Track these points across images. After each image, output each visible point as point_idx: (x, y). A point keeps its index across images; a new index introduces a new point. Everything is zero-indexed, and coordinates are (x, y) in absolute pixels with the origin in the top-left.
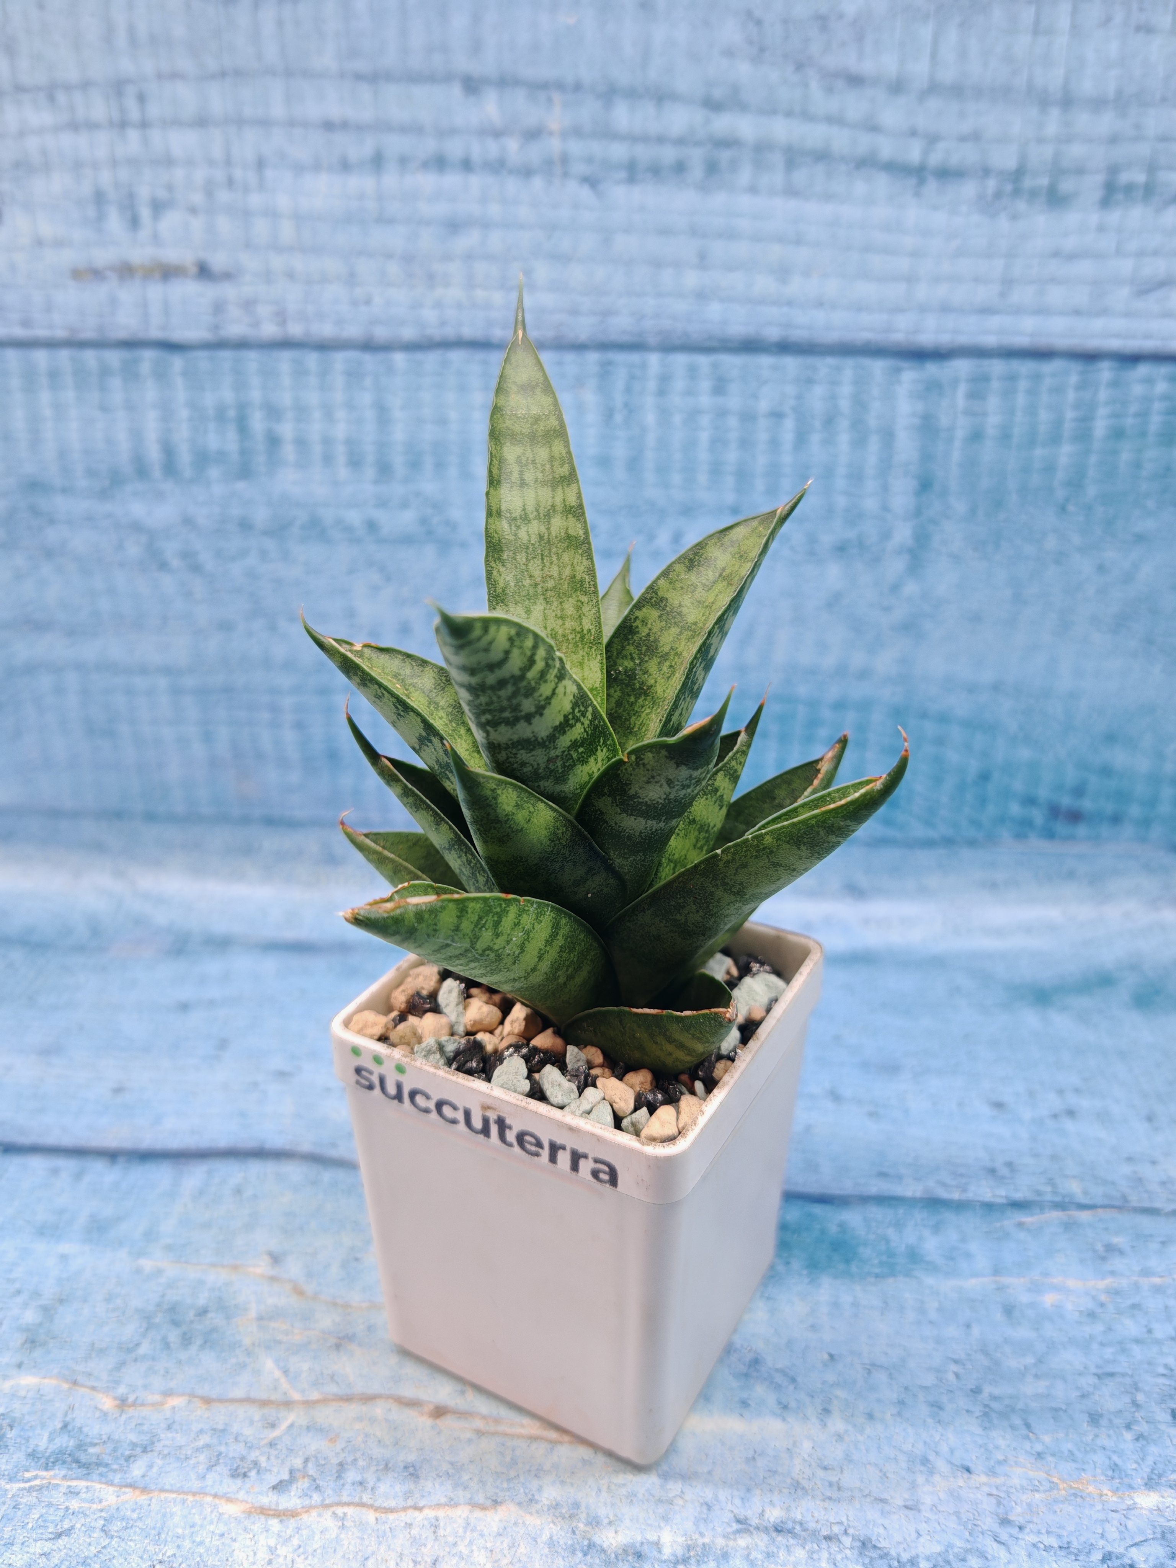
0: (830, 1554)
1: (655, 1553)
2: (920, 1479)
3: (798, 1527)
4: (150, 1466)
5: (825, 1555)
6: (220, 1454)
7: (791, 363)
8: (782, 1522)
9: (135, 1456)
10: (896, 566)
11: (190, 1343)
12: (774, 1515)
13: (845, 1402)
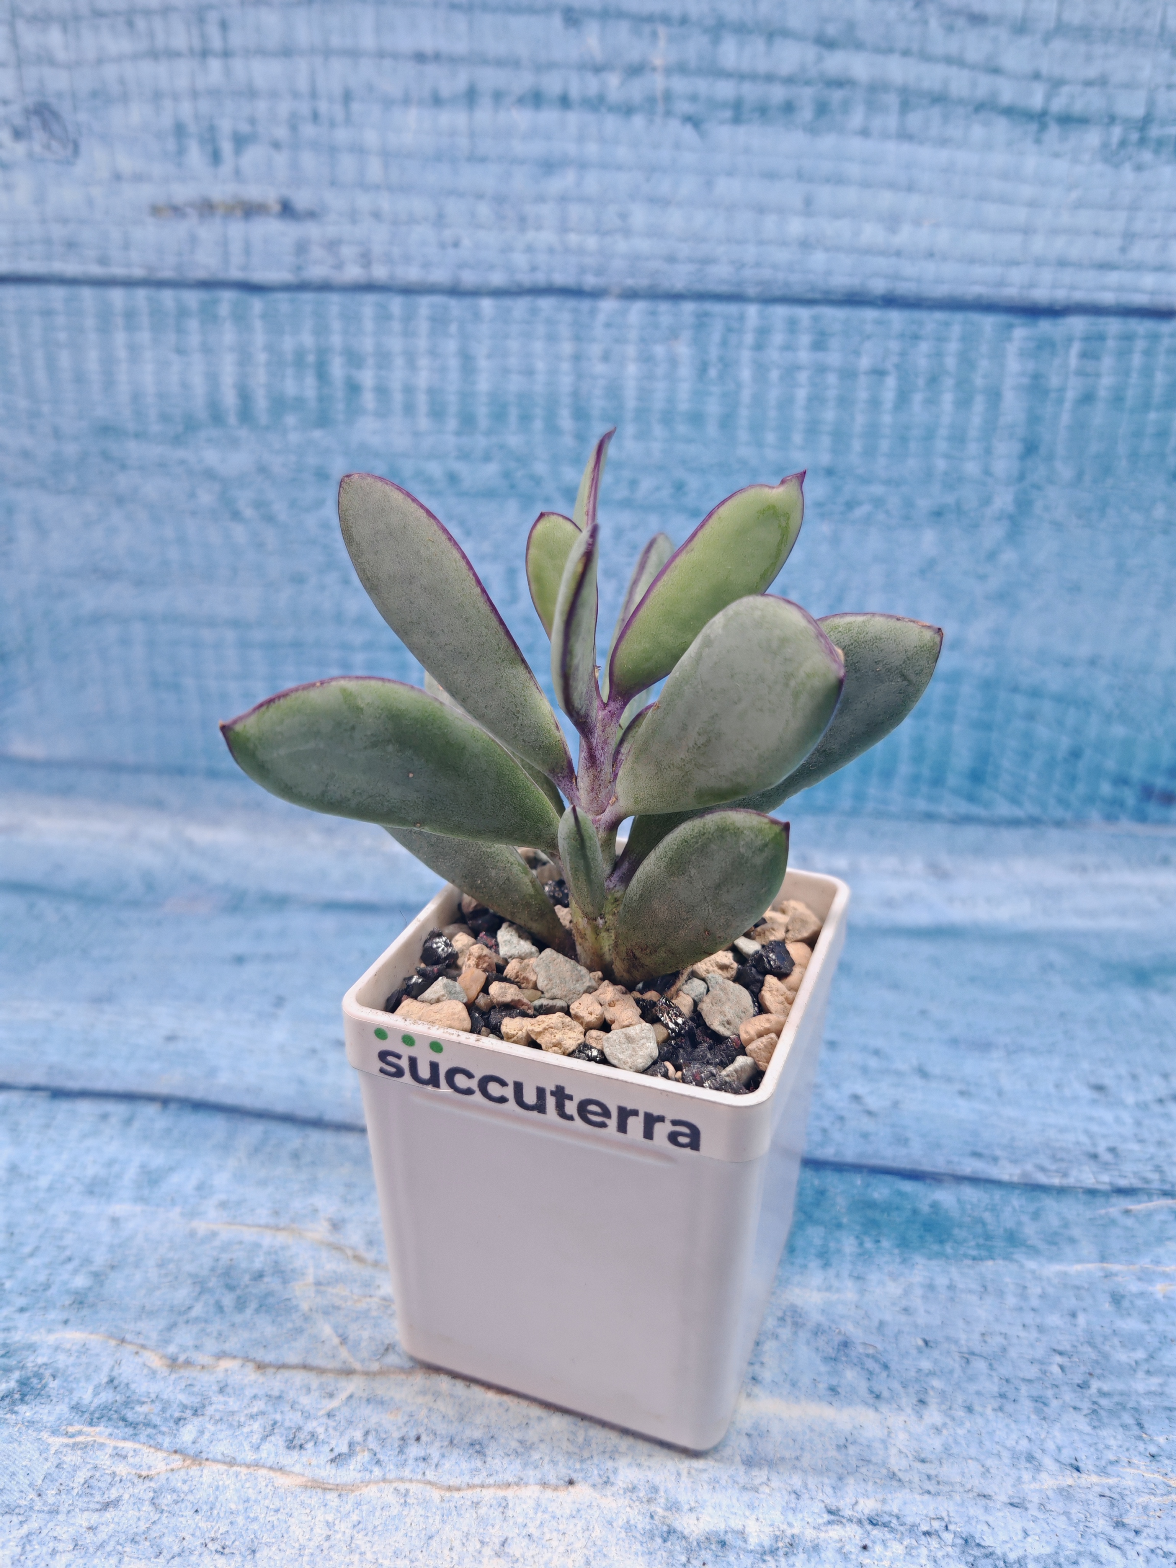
0: (930, 1551)
1: (740, 1543)
2: (1026, 1476)
3: (894, 1521)
4: (201, 1432)
5: (924, 1551)
6: (275, 1423)
8: (877, 1515)
9: (185, 1419)
10: (994, 533)
11: (245, 1307)
12: (868, 1506)
13: (942, 1394)
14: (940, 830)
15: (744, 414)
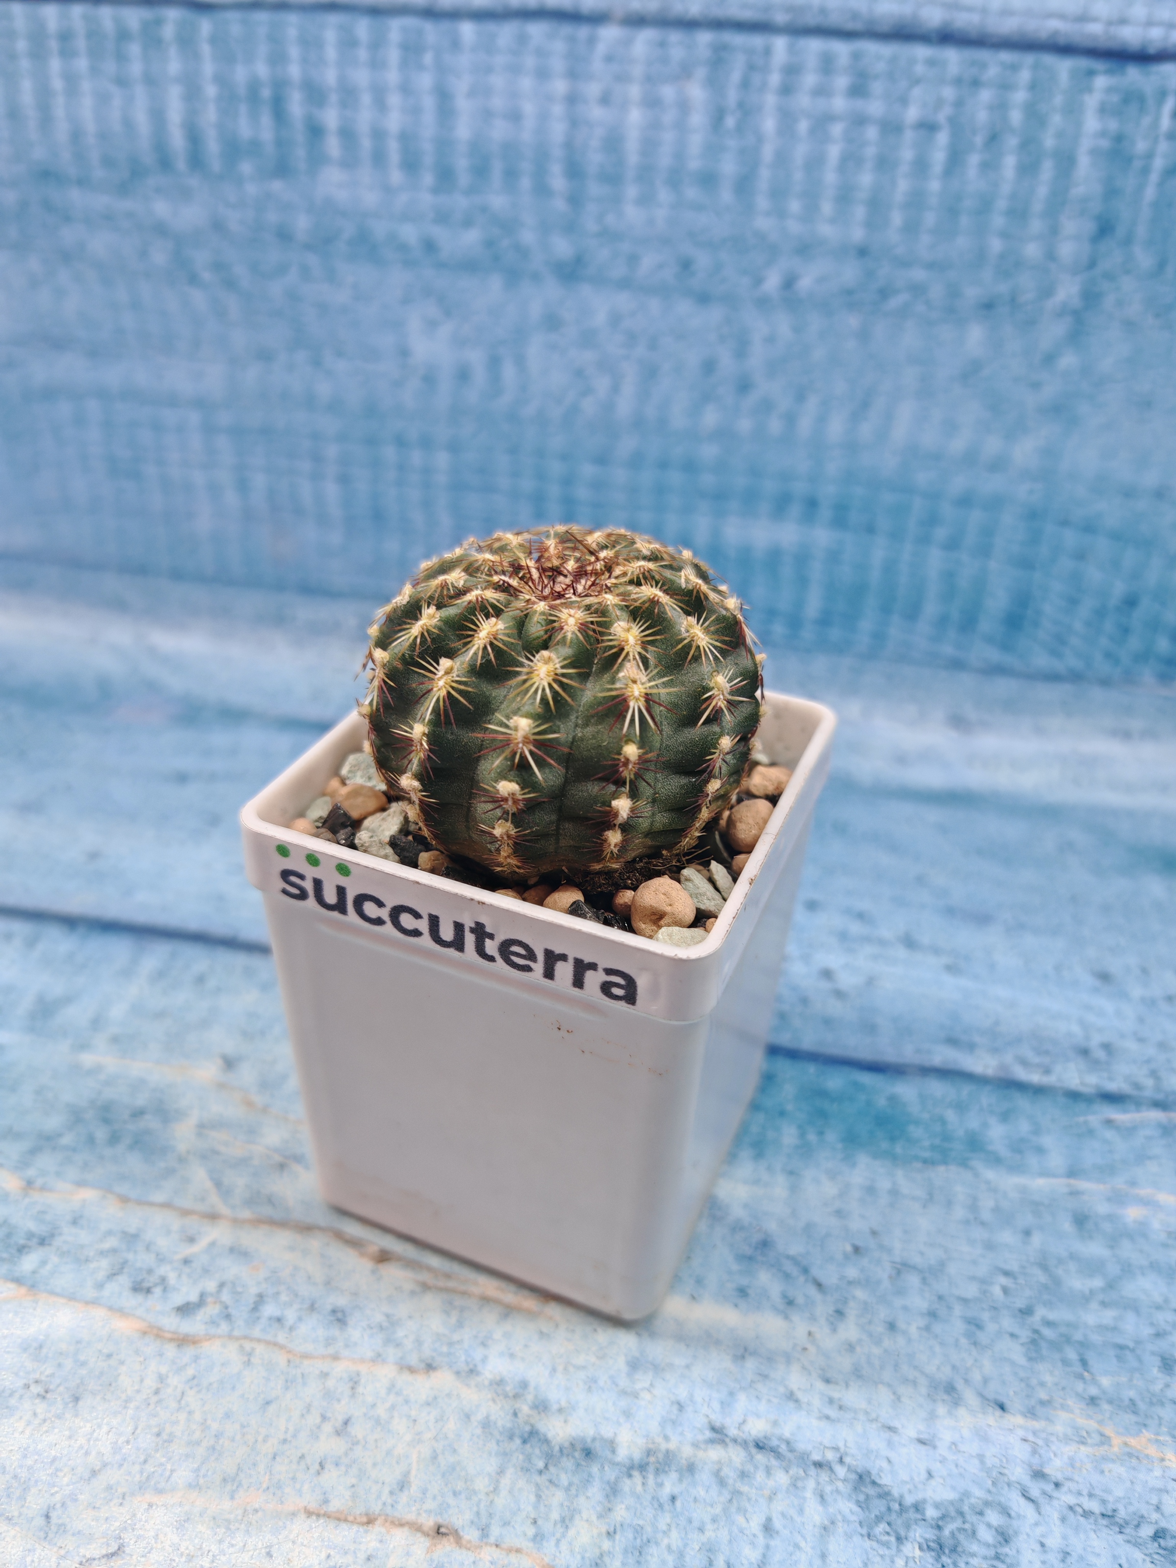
0: (818, 1483)
1: (607, 1453)
2: (941, 1410)
3: (783, 1447)
5: (811, 1484)
6: (126, 1262)
7: (952, 57)
8: (765, 1437)
10: (1053, 332)
11: (118, 1143)
12: (757, 1427)
13: (866, 1308)
14: (966, 679)
15: (765, 174)
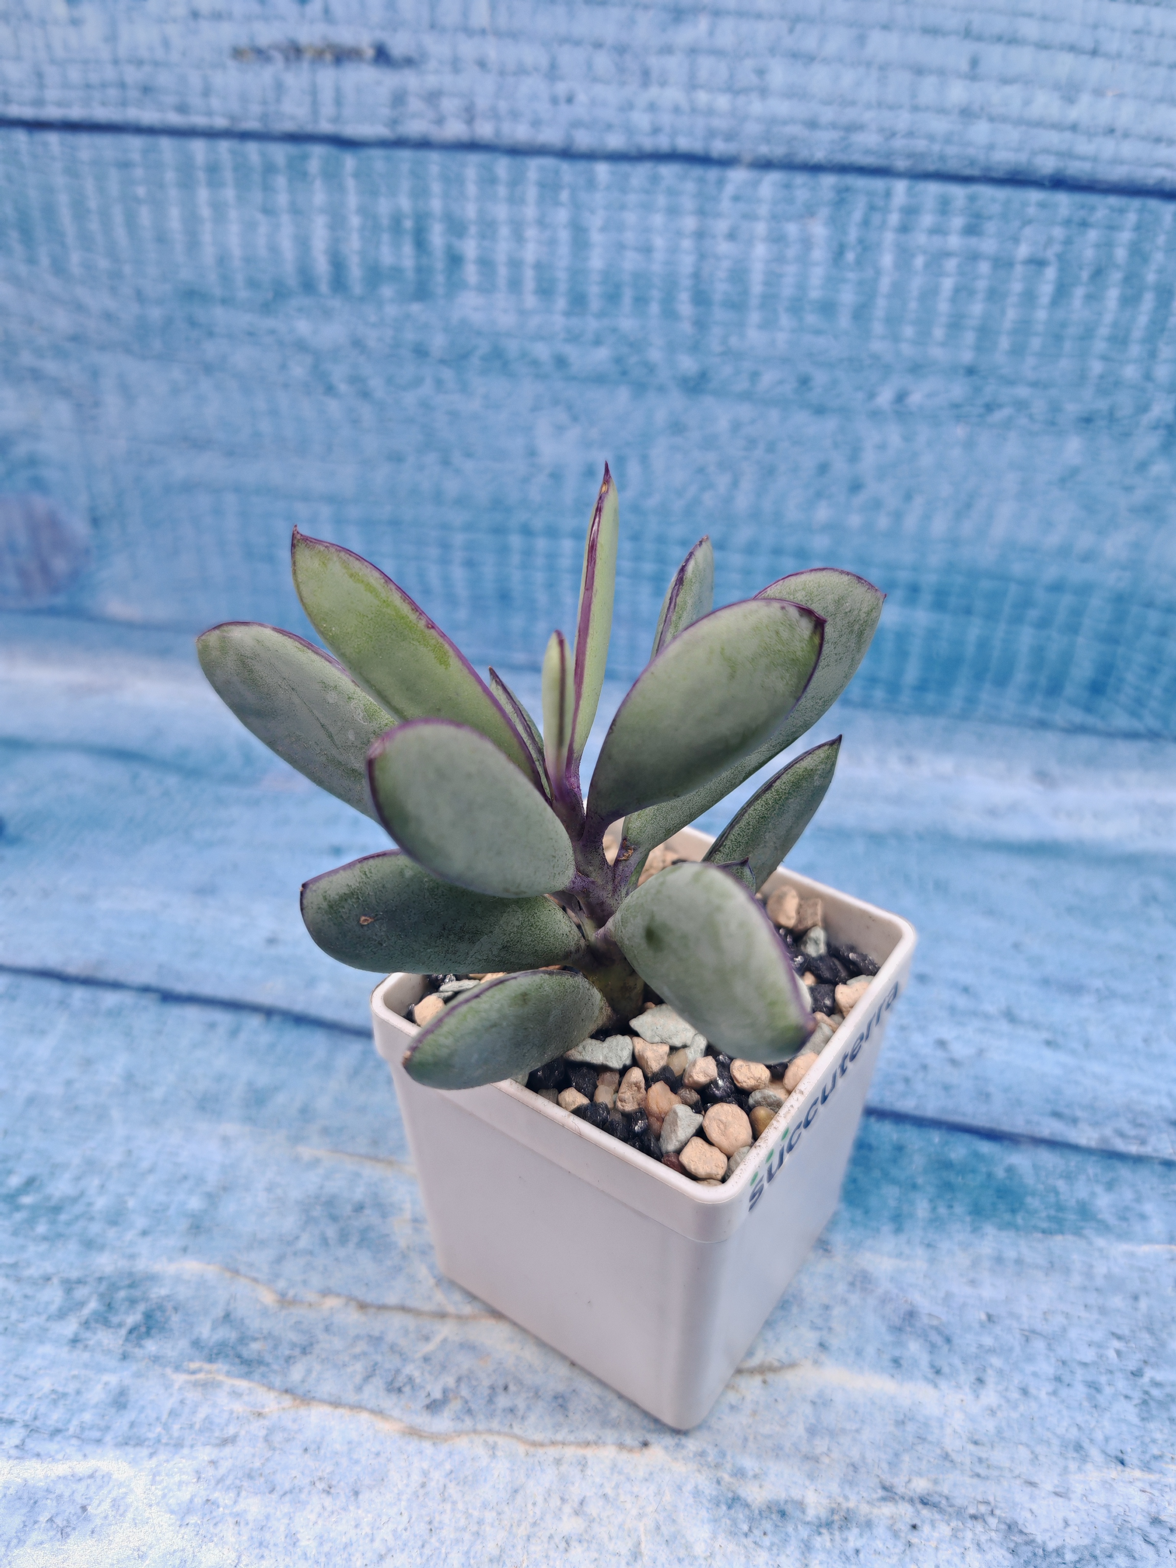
0: (975, 1534)
1: (798, 1513)
2: (1073, 1466)
3: (944, 1502)
4: (309, 1371)
5: (969, 1535)
6: (376, 1364)
7: (1063, 200)
9: (294, 1358)
10: (1147, 443)
11: (348, 1241)
12: (921, 1486)
13: (1000, 1372)
14: (1051, 738)
15: (881, 305)
